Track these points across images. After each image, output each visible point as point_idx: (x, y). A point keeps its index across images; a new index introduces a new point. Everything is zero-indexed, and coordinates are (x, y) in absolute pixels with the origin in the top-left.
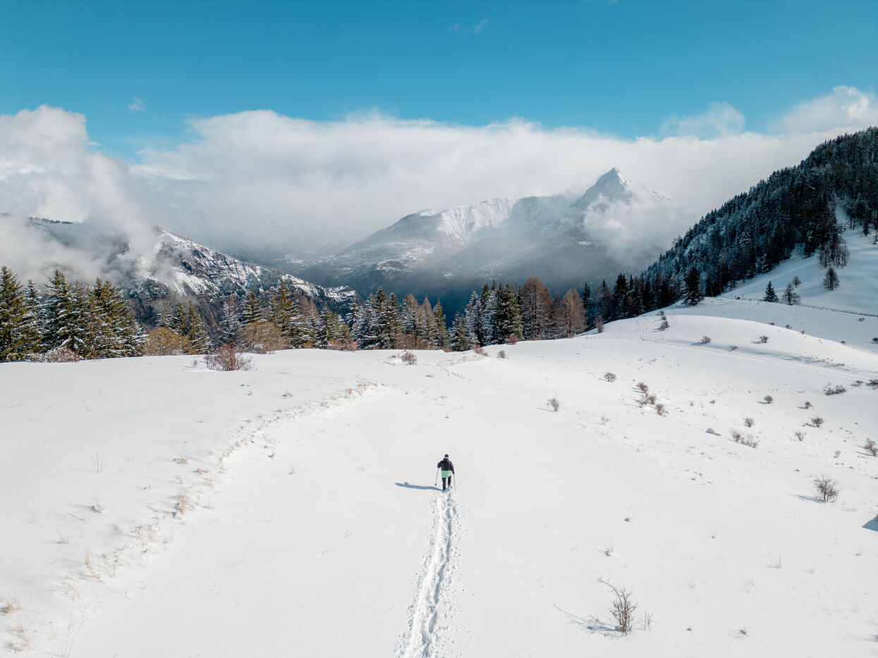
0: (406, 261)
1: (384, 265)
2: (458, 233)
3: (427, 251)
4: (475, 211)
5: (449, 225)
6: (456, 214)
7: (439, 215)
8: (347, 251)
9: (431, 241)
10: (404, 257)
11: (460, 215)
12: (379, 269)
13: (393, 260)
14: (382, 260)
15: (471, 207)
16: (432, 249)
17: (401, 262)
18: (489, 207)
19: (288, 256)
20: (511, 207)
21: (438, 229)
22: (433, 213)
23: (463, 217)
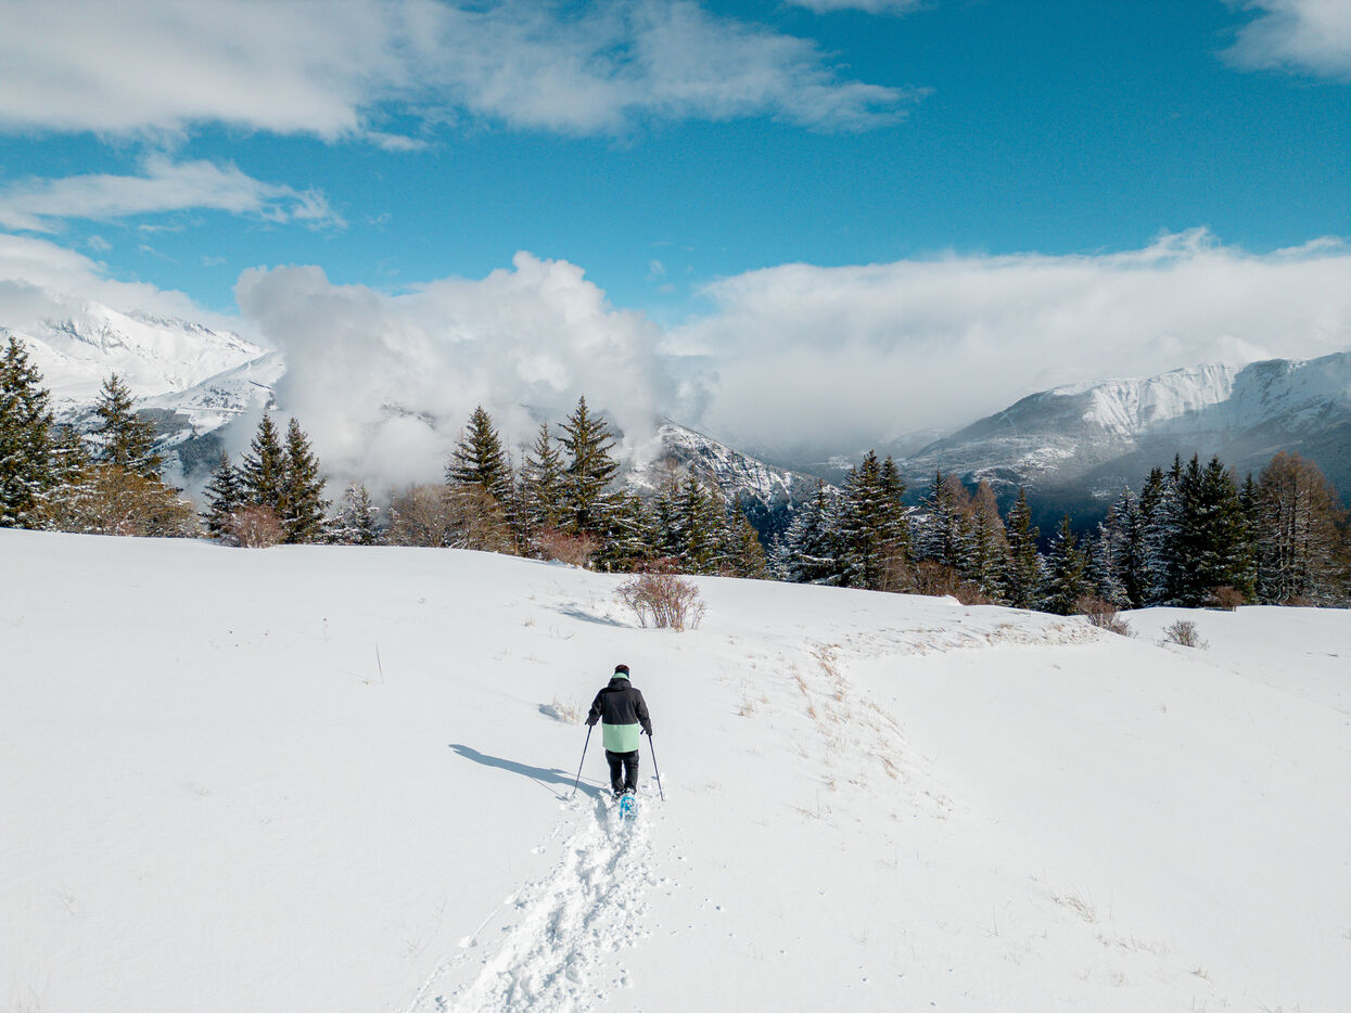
0: (1024, 469)
1: (986, 475)
2: (1122, 424)
3: (1063, 454)
4: (1156, 387)
5: (1107, 411)
6: (1120, 393)
7: (1089, 394)
8: (925, 451)
9: (1071, 437)
10: (1021, 462)
11: (1128, 393)
12: (975, 480)
13: (1000, 467)
14: (982, 467)
15: (1150, 380)
16: (1073, 450)
17: (1016, 471)
18: (1185, 379)
19: (834, 458)
20: (1231, 380)
21: (1085, 417)
22: (1078, 390)
23: (1133, 396)
